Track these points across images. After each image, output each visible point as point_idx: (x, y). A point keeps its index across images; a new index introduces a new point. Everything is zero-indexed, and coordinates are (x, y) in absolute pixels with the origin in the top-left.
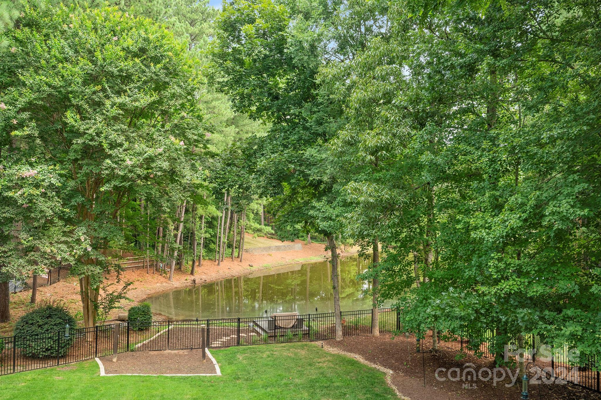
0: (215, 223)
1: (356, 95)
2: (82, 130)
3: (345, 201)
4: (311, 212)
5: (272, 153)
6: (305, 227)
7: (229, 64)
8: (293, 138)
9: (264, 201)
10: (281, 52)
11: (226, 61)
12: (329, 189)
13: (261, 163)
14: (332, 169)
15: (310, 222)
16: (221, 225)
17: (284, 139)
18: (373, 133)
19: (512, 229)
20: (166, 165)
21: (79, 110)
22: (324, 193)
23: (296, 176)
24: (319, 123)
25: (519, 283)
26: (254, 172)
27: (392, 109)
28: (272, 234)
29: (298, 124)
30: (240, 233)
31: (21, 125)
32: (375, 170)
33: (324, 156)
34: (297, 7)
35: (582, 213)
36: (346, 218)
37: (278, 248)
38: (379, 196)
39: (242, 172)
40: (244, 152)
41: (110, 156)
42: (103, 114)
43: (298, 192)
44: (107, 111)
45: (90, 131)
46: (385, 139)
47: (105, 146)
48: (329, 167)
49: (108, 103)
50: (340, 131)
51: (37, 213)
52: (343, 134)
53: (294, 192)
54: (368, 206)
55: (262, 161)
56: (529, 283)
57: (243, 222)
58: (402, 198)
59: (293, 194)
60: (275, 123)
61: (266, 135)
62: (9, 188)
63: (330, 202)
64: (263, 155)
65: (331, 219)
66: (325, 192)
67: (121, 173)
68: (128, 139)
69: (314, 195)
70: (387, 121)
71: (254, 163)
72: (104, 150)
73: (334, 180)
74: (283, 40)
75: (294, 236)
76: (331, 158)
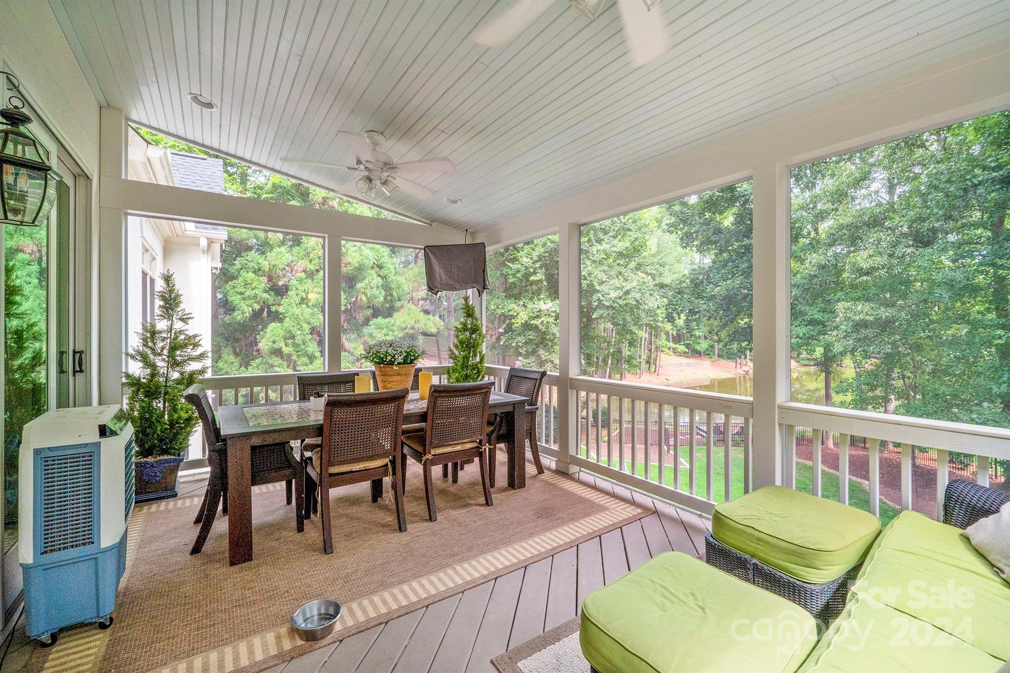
0: (635, 343)
16: (641, 344)
20: (638, 296)
30: (655, 352)
31: (535, 273)
37: (689, 365)
41: (598, 291)
47: (595, 283)
51: (551, 336)
57: (659, 342)
60: (716, 255)
62: (534, 318)
67: (607, 304)
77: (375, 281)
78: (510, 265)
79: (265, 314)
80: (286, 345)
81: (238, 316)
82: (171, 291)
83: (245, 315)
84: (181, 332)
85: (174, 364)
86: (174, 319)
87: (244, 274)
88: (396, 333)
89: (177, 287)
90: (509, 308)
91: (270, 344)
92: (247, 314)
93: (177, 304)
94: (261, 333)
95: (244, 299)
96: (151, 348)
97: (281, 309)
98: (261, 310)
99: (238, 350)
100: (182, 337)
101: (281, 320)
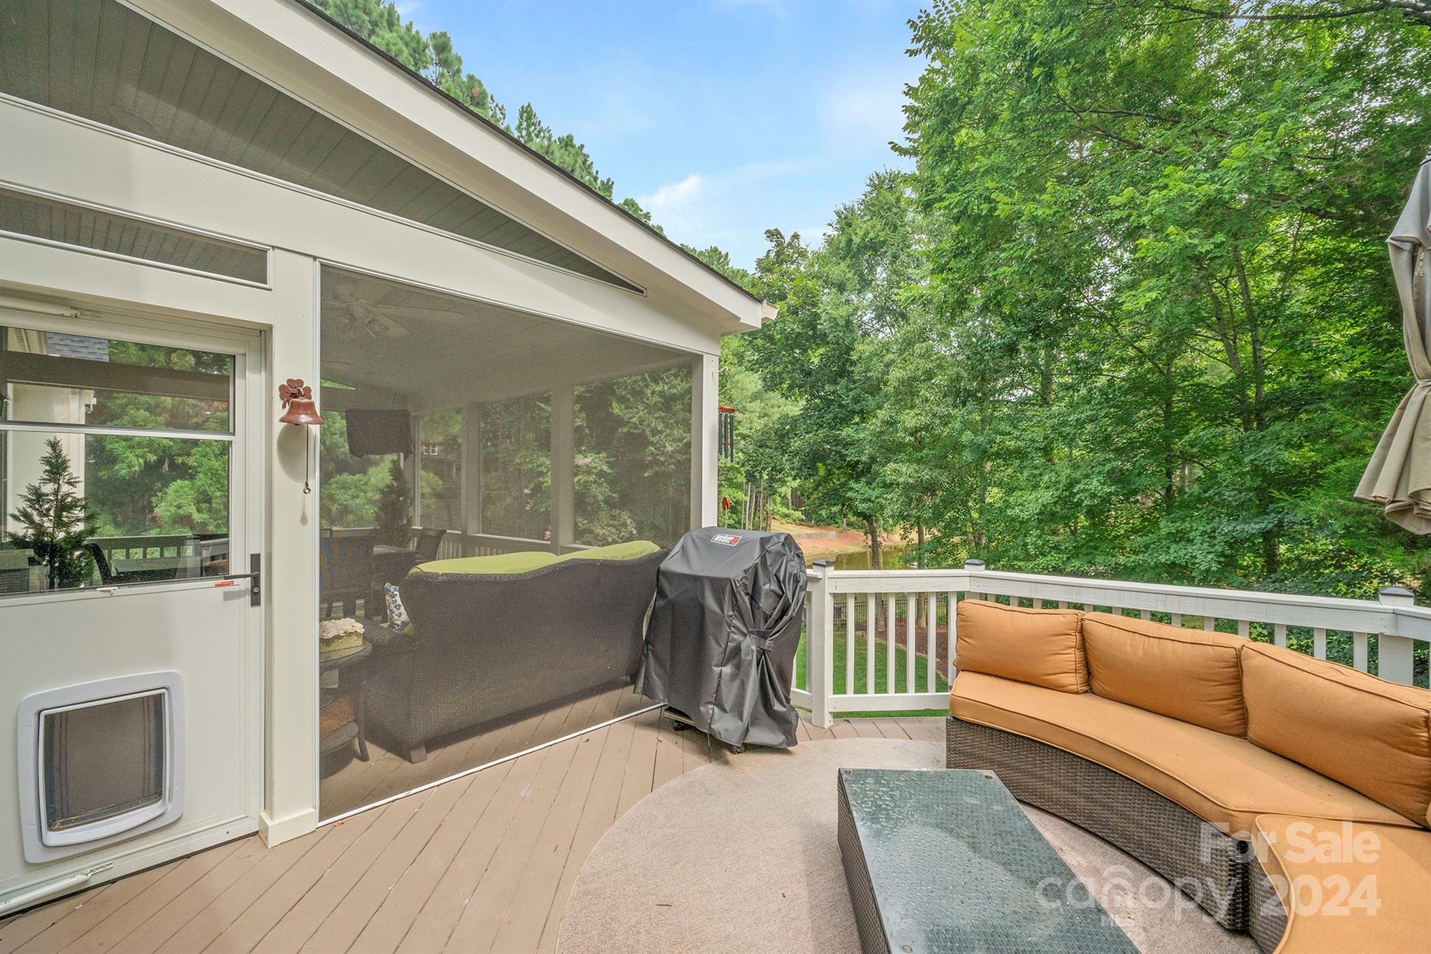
0: (739, 507)
1: (895, 375)
2: (626, 420)
3: (884, 482)
4: (849, 494)
5: (807, 433)
6: (842, 510)
7: (760, 342)
8: (829, 416)
9: (796, 484)
10: (814, 328)
11: (756, 339)
12: (868, 469)
13: (796, 444)
14: (871, 449)
15: (847, 504)
16: (745, 510)
17: (819, 418)
18: (912, 413)
19: (1043, 506)
21: (622, 400)
22: (862, 474)
23: (831, 456)
24: (856, 400)
25: (1057, 559)
26: (787, 453)
27: (932, 388)
28: (802, 520)
29: (832, 400)
30: (765, 519)
32: (917, 449)
33: (862, 436)
34: (830, 280)
35: (1109, 490)
36: (886, 499)
38: (919, 477)
39: (775, 454)
40: (776, 433)
42: (644, 402)
43: (834, 473)
44: (648, 400)
45: (634, 420)
46: (924, 420)
48: (867, 447)
49: (648, 392)
50: (878, 411)
52: (881, 414)
53: (830, 473)
54: (908, 487)
55: (795, 442)
56: (1068, 558)
57: (769, 507)
58: (944, 479)
59: (828, 476)
60: (808, 401)
61: (799, 413)
63: (869, 483)
64: (796, 435)
65: (870, 501)
66: (863, 472)
67: (663, 459)
68: (667, 425)
69: (851, 477)
70: (927, 401)
71: (788, 444)
72: (646, 437)
73: (873, 459)
74: (816, 316)
75: (831, 520)
76: (870, 438)
77: (337, 425)
78: (542, 405)
79: (166, 466)
80: (198, 511)
81: (122, 470)
82: (58, 456)
83: (133, 469)
84: (68, 495)
85: (59, 523)
86: (61, 482)
87: (132, 412)
88: (370, 494)
89: (64, 453)
90: (539, 463)
91: (173, 509)
92: (137, 468)
93: (65, 469)
94: (159, 494)
95: (131, 447)
96: (37, 510)
97: (191, 461)
98: (160, 462)
99: (120, 519)
100: (69, 499)
101: (192, 477)
